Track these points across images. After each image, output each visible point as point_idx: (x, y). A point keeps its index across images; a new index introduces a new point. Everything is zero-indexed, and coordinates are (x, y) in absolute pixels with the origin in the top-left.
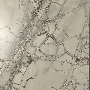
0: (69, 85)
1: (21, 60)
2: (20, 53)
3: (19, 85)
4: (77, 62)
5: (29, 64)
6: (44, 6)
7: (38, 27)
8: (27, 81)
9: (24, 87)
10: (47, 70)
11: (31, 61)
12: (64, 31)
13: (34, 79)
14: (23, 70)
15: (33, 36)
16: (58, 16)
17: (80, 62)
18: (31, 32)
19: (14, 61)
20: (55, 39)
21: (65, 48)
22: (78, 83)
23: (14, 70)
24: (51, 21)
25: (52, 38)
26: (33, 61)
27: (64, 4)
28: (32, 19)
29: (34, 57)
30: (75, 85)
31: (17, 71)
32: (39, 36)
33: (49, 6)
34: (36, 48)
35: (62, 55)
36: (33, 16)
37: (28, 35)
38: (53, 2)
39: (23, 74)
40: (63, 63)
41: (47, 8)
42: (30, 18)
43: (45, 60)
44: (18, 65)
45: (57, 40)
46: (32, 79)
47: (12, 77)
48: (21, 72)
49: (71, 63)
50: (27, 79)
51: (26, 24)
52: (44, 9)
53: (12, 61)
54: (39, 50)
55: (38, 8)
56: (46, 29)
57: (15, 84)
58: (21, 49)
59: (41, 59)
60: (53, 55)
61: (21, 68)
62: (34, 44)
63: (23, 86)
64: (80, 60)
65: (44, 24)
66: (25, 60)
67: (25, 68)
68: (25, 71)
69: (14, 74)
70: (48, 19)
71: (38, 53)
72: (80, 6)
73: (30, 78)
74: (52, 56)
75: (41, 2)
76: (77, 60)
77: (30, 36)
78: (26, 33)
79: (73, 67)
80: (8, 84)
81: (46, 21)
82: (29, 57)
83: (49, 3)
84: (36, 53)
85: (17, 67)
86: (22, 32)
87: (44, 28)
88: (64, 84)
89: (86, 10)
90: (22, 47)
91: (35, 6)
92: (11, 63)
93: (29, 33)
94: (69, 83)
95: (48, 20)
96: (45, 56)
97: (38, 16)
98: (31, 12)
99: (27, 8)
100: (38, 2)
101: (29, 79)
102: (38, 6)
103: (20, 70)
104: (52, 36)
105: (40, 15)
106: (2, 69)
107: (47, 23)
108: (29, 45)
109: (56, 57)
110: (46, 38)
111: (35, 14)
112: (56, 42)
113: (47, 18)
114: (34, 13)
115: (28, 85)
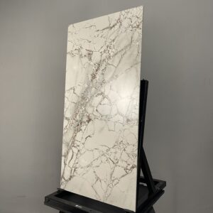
5: (88, 122)
6: (102, 68)
9: (83, 144)
10: (102, 129)
11: (89, 120)
14: (83, 128)
15: (92, 97)
16: (112, 77)
26: (91, 121)
29: (92, 117)
51: (86, 86)
56: (103, 90)
66: (85, 119)
67: (85, 126)
71: (95, 113)
74: (106, 116)
75: (99, 65)
76: (128, 120)
82: (88, 117)
85: (78, 125)
86: (83, 93)
89: (137, 71)
94: (120, 143)
105: (98, 77)
111: (94, 77)
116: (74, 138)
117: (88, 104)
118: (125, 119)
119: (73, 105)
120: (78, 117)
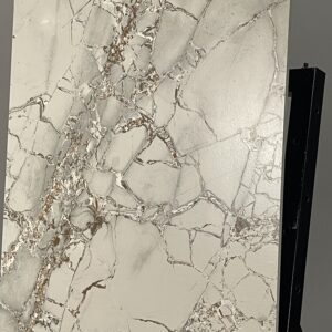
0: (211, 319)
1: (69, 218)
2: (69, 192)
3: (61, 305)
4: (239, 231)
5: (93, 232)
6: (142, 24)
7: (121, 100)
8: (85, 292)
9: (75, 313)
10: (144, 257)
11: (97, 223)
13: (104, 287)
14: (74, 252)
15: (108, 132)
16: (183, 57)
17: (251, 232)
18: (101, 117)
19: (51, 222)
20: (171, 146)
21: (202, 180)
22: (241, 314)
23: (50, 251)
24: (161, 76)
25: (163, 139)
26: (104, 224)
27: (204, 12)
28: (107, 70)
29: (108, 211)
30: (231, 321)
31: (58, 258)
32: (124, 131)
33: (157, 22)
34: (115, 177)
35: (192, 206)
36: (109, 60)
37: (93, 130)
38: (169, 7)
39: (74, 267)
40: (193, 232)
41: (152, 31)
42: (101, 69)
43: (141, 221)
44: (60, 236)
45: (179, 148)
46: (100, 286)
47: (43, 277)
48: (67, 260)
49: (219, 234)
50: (84, 288)
51: (87, 91)
52: (140, 34)
53: (45, 222)
54: (122, 182)
55: (125, 32)
56: (147, 108)
57: (51, 300)
58: (71, 178)
59: (126, 217)
60: (165, 204)
61: (68, 247)
62: (109, 163)
63: (72, 312)
64: (248, 225)
65: (141, 88)
66: (82, 219)
67: (81, 245)
68: (81, 259)
69: (49, 267)
70: (153, 69)
71: (120, 197)
72: (255, 16)
73: (94, 284)
74: (160, 207)
75: (134, 9)
76: (241, 224)
77: (98, 134)
78: (86, 122)
79: (225, 250)
80: (32, 301)
81: (149, 78)
82: (94, 210)
83: (158, 11)
84: (113, 196)
85: (57, 241)
86: (75, 117)
87: (139, 105)
88: (196, 315)
89: (275, 33)
90: (73, 173)
91: (116, 25)
92: (41, 229)
93: (95, 122)
94: (211, 312)
95: (154, 74)
96: (139, 208)
97: (123, 60)
98: (105, 48)
99: (92, 34)
100: (124, 9)
101: (89, 288)
102: (124, 23)
103: (67, 252)
104: (163, 135)
105: (129, 56)
106: (17, 248)
107: (150, 83)
108: (94, 166)
109: (174, 212)
110: (145, 140)
111: (114, 55)
112: (175, 156)
113: (150, 66)
114: (113, 51)
115: (85, 309)
116: (40, 289)
117: (93, 163)
118: (231, 220)
119: (37, 163)
120: (54, 209)
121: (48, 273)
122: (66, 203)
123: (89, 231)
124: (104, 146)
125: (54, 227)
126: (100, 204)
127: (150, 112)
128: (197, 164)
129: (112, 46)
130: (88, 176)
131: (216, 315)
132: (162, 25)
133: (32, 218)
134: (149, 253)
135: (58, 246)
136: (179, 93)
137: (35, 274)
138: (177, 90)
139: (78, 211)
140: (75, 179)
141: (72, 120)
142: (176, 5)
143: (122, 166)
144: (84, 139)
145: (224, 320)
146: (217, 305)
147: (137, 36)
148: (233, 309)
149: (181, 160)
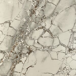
0: (64, 70)
1: (21, 51)
2: (20, 45)
3: (20, 73)
4: (69, 51)
7: (36, 23)
8: (27, 69)
12: (59, 27)
13: (33, 67)
17: (73, 51)
18: (30, 27)
19: (15, 52)
20: (51, 33)
21: (59, 41)
22: (71, 69)
23: (15, 60)
24: (47, 18)
25: (48, 32)
27: (58, 4)
28: (31, 16)
30: (69, 70)
32: (37, 30)
33: (45, 5)
34: (35, 41)
35: (57, 46)
36: (31, 13)
37: (27, 30)
38: (48, 2)
39: (23, 63)
40: (58, 52)
41: (44, 7)
42: (29, 15)
43: (43, 51)
44: (18, 56)
45: (53, 34)
46: (32, 67)
47: (13, 66)
48: (21, 61)
49: (65, 52)
50: (27, 68)
52: (41, 8)
53: (13, 53)
54: (37, 42)
55: (36, 7)
57: (16, 72)
58: (21, 41)
59: (39, 50)
60: (50, 46)
61: (21, 58)
62: (33, 37)
63: (23, 74)
64: (72, 50)
65: (41, 20)
68: (25, 61)
69: (15, 64)
70: (45, 16)
72: (71, 6)
73: (30, 66)
77: (29, 31)
78: (25, 28)
79: (66, 55)
80: (10, 73)
81: (43, 18)
83: (45, 3)
84: (34, 45)
87: (41, 24)
88: (60, 70)
90: (22, 40)
91: (33, 5)
92: (12, 54)
93: (28, 28)
95: (45, 17)
96: (43, 48)
97: (36, 13)
98: (30, 10)
99: (25, 6)
100: (35, 1)
101: (29, 67)
102: (36, 5)
103: (21, 59)
104: (48, 31)
106: (3, 60)
107: (44, 19)
108: (28, 38)
109: (53, 48)
110: (43, 32)
112: (52, 35)
113: (44, 15)
114: (32, 11)
121: (15, 65)
122: (20, 47)
123: (28, 54)
124: (31, 33)
125: (16, 54)
126: (31, 47)
127: (44, 26)
128: (58, 37)
129: (32, 10)
130: (26, 41)
131: (65, 70)
132: (47, 6)
133: (8, 52)
134: (46, 58)
135: (18, 58)
136: (52, 21)
137: (10, 66)
138: (51, 21)
139: (24, 49)
140: (22, 42)
141: (20, 27)
142: (50, 2)
143: (37, 38)
144: (24, 32)
145: (67, 70)
146: (65, 67)
147: (39, 8)
148: (69, 68)
149: (54, 37)
